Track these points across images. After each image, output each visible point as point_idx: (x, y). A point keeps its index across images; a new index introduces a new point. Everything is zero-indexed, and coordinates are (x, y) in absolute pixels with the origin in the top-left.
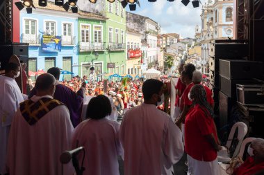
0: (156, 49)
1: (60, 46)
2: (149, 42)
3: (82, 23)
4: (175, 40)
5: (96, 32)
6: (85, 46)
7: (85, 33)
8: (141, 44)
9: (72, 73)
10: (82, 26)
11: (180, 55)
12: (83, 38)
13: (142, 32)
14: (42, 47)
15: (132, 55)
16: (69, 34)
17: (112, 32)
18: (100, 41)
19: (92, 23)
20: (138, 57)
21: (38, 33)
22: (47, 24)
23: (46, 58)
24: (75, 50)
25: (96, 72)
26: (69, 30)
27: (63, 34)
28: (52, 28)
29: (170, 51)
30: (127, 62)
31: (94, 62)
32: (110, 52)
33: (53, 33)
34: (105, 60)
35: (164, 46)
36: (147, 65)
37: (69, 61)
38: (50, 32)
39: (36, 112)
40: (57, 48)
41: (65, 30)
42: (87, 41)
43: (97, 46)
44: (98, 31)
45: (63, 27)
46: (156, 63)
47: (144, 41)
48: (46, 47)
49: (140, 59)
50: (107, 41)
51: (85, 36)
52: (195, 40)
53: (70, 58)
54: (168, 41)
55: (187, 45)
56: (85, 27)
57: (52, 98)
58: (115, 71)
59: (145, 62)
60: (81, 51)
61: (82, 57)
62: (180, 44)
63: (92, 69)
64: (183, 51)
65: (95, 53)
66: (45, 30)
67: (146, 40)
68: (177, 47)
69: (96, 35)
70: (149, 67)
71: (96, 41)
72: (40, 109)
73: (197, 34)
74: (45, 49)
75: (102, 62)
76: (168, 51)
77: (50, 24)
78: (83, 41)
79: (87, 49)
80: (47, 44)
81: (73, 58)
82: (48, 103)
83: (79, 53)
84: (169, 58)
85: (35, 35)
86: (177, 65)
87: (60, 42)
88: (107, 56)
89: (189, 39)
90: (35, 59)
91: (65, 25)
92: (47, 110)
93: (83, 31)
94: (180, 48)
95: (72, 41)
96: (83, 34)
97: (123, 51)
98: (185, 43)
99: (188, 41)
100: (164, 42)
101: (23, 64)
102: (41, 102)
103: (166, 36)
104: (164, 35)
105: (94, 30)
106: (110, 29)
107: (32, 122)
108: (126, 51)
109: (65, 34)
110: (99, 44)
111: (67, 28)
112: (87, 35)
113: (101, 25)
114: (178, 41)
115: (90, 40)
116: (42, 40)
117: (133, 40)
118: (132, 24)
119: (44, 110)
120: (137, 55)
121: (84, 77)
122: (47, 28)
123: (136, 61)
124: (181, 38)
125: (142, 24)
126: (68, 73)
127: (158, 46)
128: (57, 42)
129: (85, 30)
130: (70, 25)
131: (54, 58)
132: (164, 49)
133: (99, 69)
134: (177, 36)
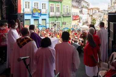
0: (87, 15)
1: (40, 14)
2: (83, 12)
3: (51, 3)
4: (97, 11)
5: (57, 7)
6: (52, 14)
7: (52, 8)
8: (79, 13)
9: (46, 27)
10: (51, 4)
11: (100, 18)
12: (51, 10)
13: (80, 7)
14: (32, 14)
15: (75, 18)
16: (45, 8)
17: (65, 7)
18: (59, 12)
19: (55, 3)
20: (78, 19)
21: (31, 8)
22: (35, 4)
23: (34, 20)
24: (47, 16)
25: (57, 26)
26: (45, 6)
27: (42, 8)
28: (37, 6)
29: (94, 17)
30: (72, 22)
31: (56, 22)
32: (64, 17)
33: (37, 8)
34: (61, 21)
35: (92, 14)
36: (82, 23)
37: (45, 21)
38: (36, 7)
39: (22, 43)
40: (39, 15)
41: (43, 6)
42: (53, 12)
43: (58, 14)
44: (58, 7)
45: (42, 5)
46: (87, 22)
47: (81, 12)
48: (34, 14)
49: (78, 20)
50: (62, 11)
51: (52, 9)
52: (108, 11)
53: (45, 19)
54: (94, 11)
55: (103, 14)
56: (52, 5)
57: (29, 38)
58: (66, 26)
59: (81, 22)
60: (50, 16)
61: (51, 19)
62: (100, 13)
63: (55, 25)
64: (101, 16)
65: (57, 17)
66: (34, 6)
67: (82, 11)
68: (98, 15)
69: (57, 9)
70: (83, 24)
71: (57, 12)
72: (23, 42)
73: (109, 8)
74: (34, 15)
75: (60, 22)
76: (93, 16)
77: (36, 4)
78: (51, 12)
79: (53, 15)
80: (35, 13)
81: (47, 20)
82: (27, 40)
83: (49, 17)
84: (94, 20)
85: (29, 9)
86: (98, 23)
87: (41, 12)
88: (63, 19)
89: (104, 10)
90: (30, 20)
91: (43, 4)
92: (26, 42)
93: (51, 7)
94: (100, 15)
95: (46, 12)
96: (51, 9)
97: (70, 16)
98: (102, 13)
99: (104, 11)
100: (92, 12)
101: (21, 22)
102: (24, 39)
103: (93, 9)
104: (91, 9)
105: (56, 6)
106: (64, 6)
107: (21, 47)
108: (72, 17)
109: (43, 8)
110: (59, 13)
111: (44, 5)
112: (53, 9)
113: (59, 4)
114: (99, 12)
115: (54, 11)
116: (32, 11)
117: (75, 11)
118: (75, 3)
119: (25, 42)
120: (77, 18)
121: (52, 28)
122: (35, 6)
123: (76, 21)
124: (100, 10)
125: (80, 3)
126: (44, 26)
127: (88, 14)
128: (39, 12)
129: (52, 6)
130: (45, 4)
131: (38, 20)
132: (91, 15)
133: (59, 25)
134: (98, 9)
